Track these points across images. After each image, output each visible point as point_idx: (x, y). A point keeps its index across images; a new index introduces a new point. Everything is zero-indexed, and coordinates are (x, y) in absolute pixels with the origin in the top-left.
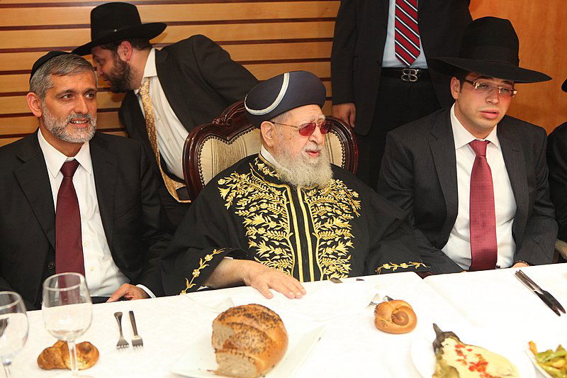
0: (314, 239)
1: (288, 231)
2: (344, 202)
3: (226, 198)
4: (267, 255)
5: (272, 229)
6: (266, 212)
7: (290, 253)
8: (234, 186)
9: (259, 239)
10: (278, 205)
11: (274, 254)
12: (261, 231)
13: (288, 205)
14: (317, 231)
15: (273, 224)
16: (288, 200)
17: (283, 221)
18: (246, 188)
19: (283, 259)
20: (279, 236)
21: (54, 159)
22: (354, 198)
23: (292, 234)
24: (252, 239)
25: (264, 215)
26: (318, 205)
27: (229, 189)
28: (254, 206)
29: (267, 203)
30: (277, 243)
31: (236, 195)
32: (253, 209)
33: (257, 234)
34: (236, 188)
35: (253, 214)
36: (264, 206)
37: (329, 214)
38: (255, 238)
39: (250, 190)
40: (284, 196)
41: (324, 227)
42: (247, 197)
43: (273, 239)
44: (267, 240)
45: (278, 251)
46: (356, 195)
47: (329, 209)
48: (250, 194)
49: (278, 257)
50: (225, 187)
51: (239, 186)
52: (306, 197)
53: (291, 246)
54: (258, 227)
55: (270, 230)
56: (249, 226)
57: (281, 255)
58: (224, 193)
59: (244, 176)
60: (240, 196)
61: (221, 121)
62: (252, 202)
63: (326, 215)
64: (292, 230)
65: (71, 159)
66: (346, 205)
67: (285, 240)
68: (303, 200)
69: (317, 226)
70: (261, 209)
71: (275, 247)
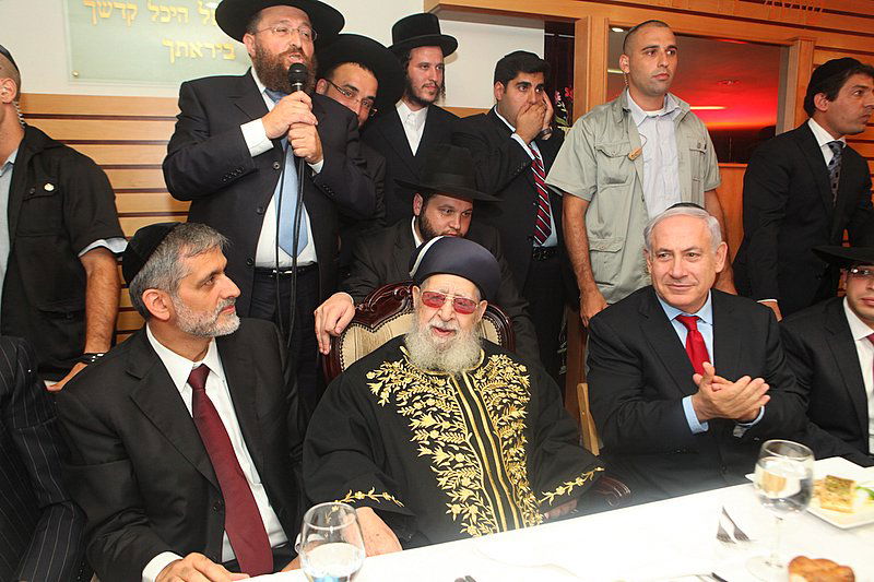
0: (496, 438)
1: (466, 432)
2: (514, 381)
3: (379, 394)
4: (447, 464)
5: (446, 431)
6: (435, 409)
7: (475, 459)
8: (387, 379)
9: (433, 444)
10: (447, 400)
11: (454, 462)
12: (434, 434)
13: (458, 396)
14: (496, 428)
15: (446, 425)
16: (456, 390)
17: (457, 420)
18: (402, 379)
19: (467, 467)
20: (457, 439)
21: (179, 368)
22: (522, 374)
23: (471, 434)
24: (424, 445)
25: (434, 414)
26: (490, 393)
27: (381, 384)
28: (418, 401)
29: (434, 398)
30: (457, 448)
31: (392, 389)
32: (418, 406)
33: (429, 439)
34: (390, 382)
35: (419, 413)
36: (430, 402)
37: (504, 401)
38: (428, 443)
39: (408, 381)
40: (450, 386)
41: (502, 421)
42: (406, 390)
43: (450, 443)
44: (443, 445)
45: (460, 458)
46: (523, 368)
47: (503, 395)
48: (409, 386)
49: (461, 465)
50: (375, 381)
51: (393, 376)
52: (475, 382)
53: (473, 451)
54: (430, 429)
55: (444, 432)
56: (417, 429)
57: (464, 462)
58: (375, 388)
59: (396, 364)
60: (398, 388)
61: (364, 308)
62: (414, 396)
63: (501, 403)
64: (470, 430)
65: (198, 364)
66: (518, 385)
67: (464, 444)
68: (474, 387)
69: (495, 421)
70: (428, 407)
71: (455, 452)
